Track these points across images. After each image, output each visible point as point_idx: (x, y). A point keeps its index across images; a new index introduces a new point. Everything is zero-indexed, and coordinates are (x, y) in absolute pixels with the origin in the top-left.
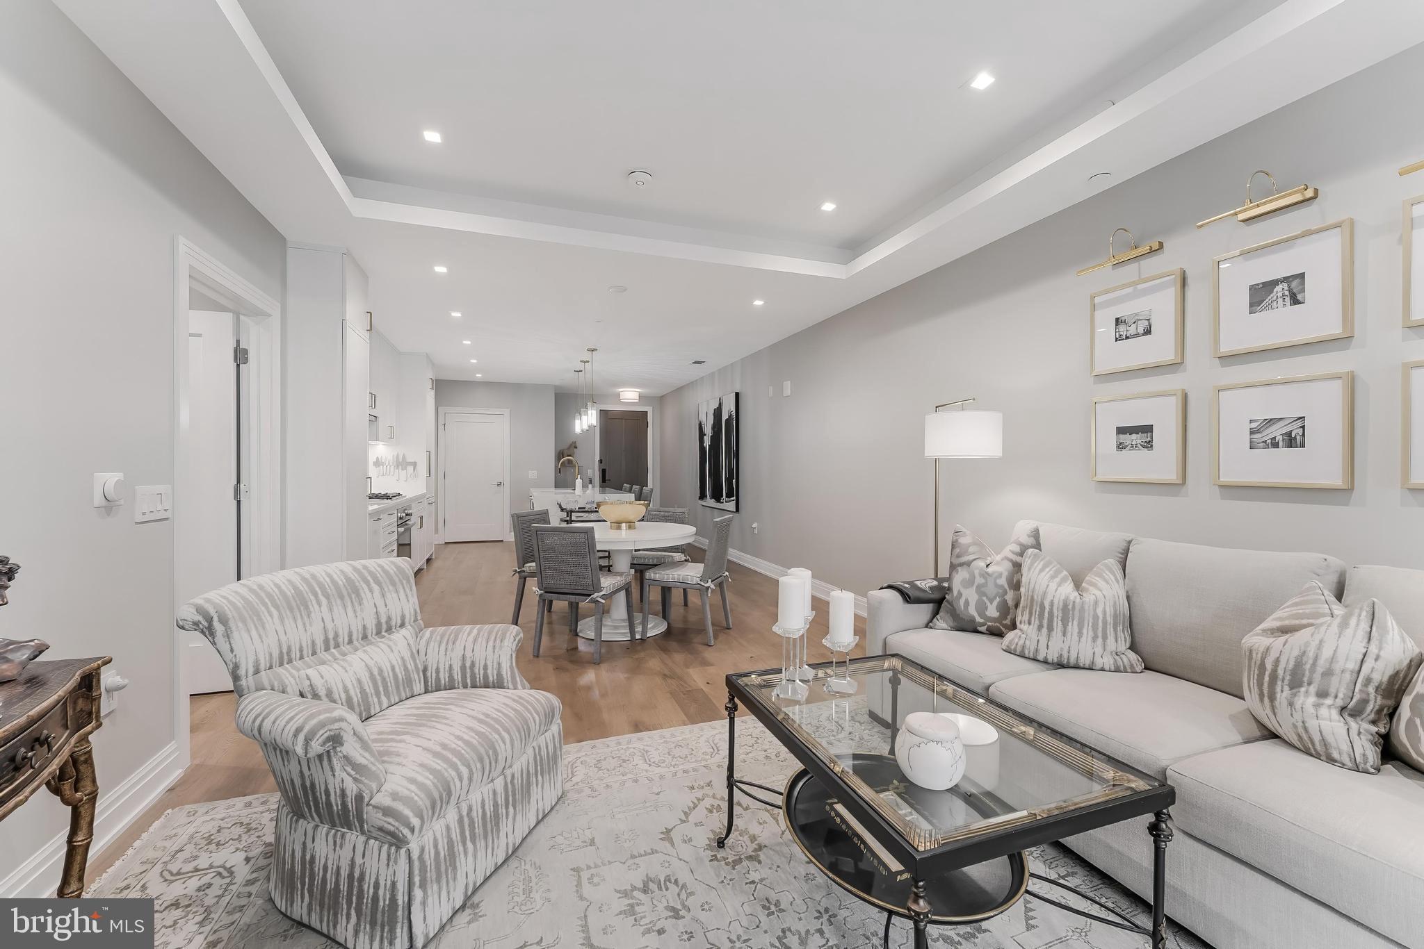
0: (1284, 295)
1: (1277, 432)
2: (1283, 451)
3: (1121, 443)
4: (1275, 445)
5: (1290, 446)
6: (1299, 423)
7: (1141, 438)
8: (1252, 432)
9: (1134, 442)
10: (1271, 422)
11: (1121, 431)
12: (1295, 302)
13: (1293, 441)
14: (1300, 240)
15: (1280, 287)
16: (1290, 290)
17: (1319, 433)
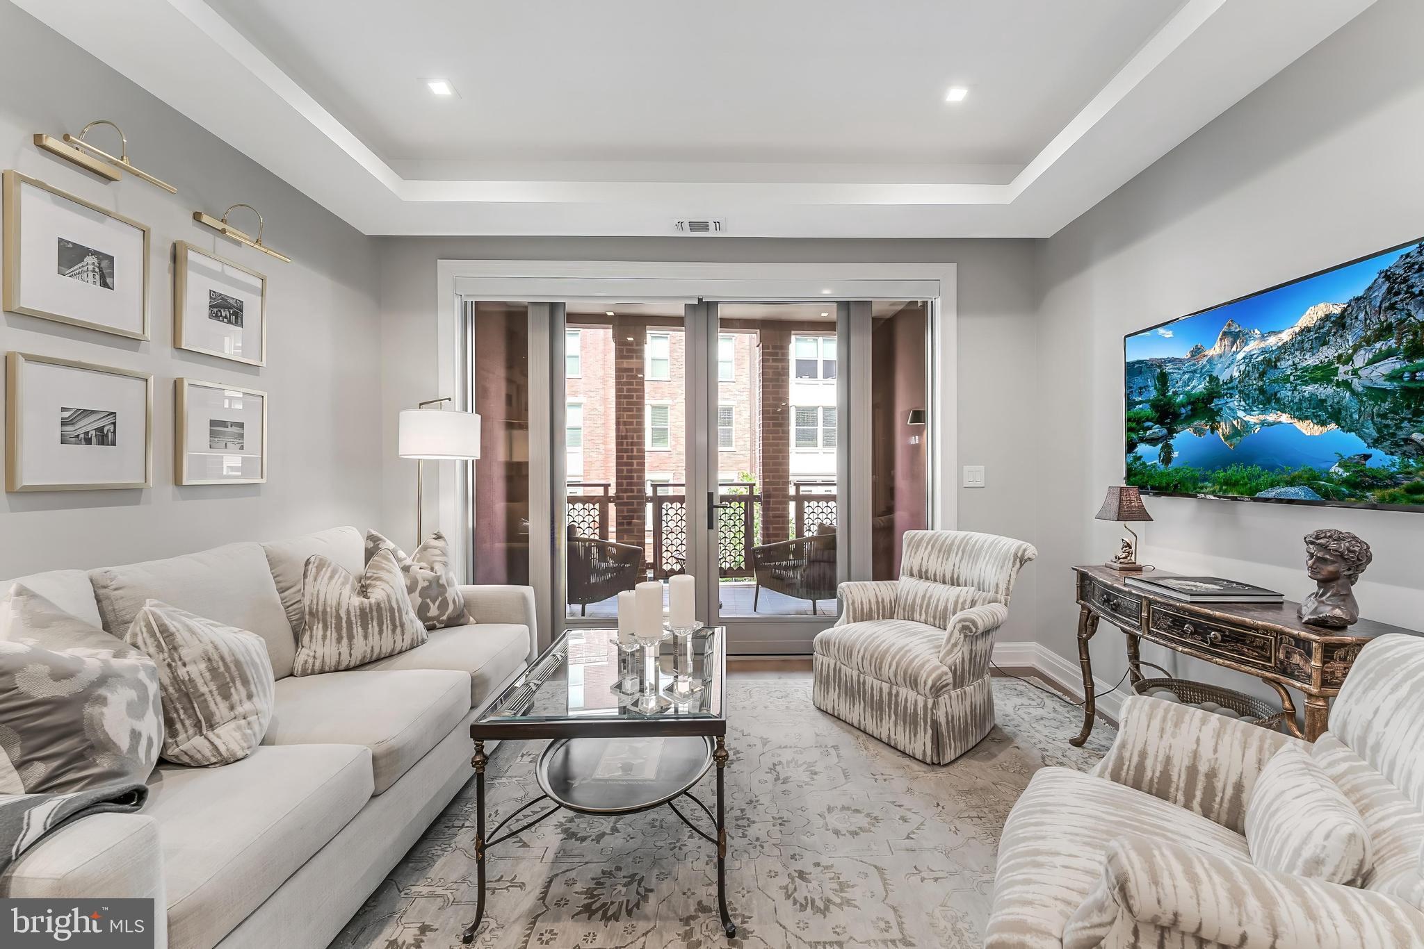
0: (94, 271)
1: (88, 426)
2: (95, 448)
4: (88, 441)
5: (103, 444)
6: (110, 419)
8: (64, 424)
10: (86, 413)
12: (105, 284)
13: (104, 438)
14: (109, 219)
15: (90, 260)
16: (100, 268)
17: (129, 431)
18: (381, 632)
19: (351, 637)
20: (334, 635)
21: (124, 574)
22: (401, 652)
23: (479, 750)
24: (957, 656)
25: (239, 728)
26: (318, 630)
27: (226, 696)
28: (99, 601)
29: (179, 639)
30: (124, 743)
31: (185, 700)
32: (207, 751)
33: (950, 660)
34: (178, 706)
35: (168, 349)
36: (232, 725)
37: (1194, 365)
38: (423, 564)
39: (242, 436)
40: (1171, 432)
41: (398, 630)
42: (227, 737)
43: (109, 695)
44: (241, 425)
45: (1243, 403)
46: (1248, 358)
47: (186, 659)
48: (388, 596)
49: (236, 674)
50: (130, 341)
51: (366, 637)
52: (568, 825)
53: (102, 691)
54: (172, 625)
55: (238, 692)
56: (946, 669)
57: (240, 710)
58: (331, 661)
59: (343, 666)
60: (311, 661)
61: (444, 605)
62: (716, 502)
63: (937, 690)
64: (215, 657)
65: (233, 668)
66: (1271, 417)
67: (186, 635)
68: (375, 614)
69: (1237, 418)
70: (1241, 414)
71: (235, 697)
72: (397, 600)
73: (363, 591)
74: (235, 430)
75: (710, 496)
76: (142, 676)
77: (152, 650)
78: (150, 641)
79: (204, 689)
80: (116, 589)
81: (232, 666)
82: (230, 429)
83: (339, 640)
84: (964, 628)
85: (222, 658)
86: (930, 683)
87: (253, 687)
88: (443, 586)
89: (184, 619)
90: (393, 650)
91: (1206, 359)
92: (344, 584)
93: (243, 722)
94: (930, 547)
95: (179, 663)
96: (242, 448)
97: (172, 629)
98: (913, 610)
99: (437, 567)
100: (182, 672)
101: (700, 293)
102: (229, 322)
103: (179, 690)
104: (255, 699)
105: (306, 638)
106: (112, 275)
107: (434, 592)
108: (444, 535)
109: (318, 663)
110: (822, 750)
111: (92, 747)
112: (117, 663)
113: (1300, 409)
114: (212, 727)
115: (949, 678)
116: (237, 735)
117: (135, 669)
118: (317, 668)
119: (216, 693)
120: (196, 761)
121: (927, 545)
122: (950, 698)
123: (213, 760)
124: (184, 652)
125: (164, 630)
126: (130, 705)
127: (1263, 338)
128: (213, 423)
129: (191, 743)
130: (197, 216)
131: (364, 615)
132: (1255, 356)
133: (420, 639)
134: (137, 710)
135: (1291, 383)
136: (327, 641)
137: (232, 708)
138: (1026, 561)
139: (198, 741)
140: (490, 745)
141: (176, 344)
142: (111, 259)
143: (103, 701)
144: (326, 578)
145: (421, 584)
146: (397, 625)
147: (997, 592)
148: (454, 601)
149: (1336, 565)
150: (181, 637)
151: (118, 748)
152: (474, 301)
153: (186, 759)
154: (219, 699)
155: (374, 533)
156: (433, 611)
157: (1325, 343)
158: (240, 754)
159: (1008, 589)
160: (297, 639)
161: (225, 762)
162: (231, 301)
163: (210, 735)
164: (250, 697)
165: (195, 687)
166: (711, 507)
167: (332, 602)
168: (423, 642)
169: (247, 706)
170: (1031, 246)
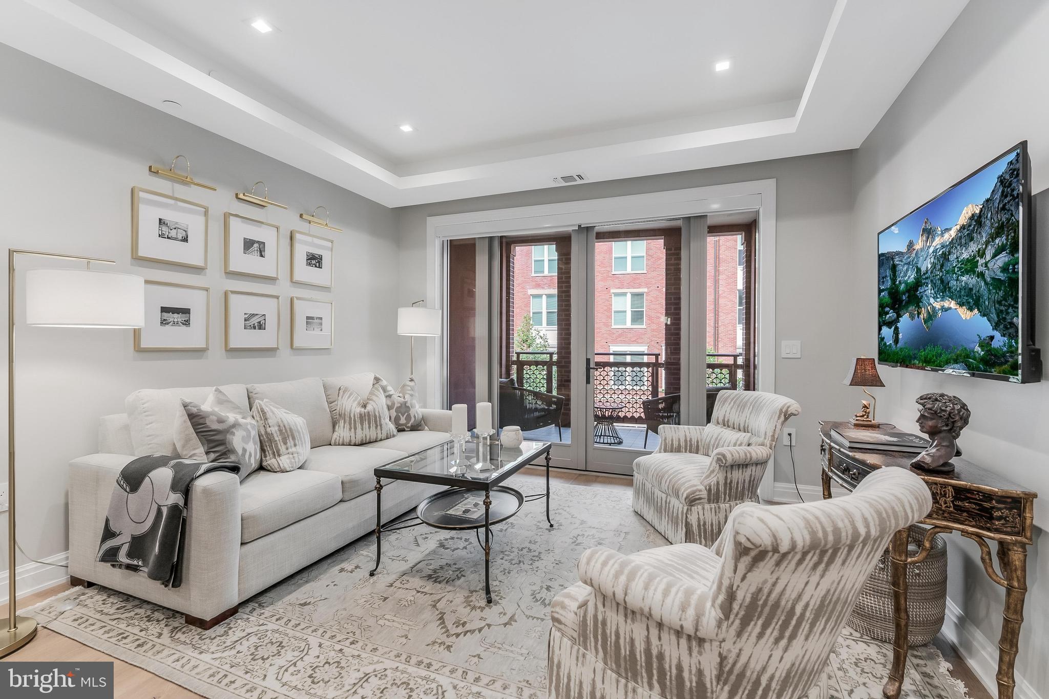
0: (257, 250)
1: (254, 321)
2: (257, 331)
3: (165, 320)
4: (255, 328)
5: (260, 329)
6: (263, 318)
7: (181, 318)
8: (245, 320)
9: (176, 320)
10: (253, 315)
11: (164, 310)
12: (262, 256)
13: (261, 326)
14: (263, 225)
15: (256, 245)
16: (260, 248)
17: (271, 323)
18: (369, 427)
19: (355, 429)
20: (348, 426)
21: (259, 388)
22: (381, 440)
23: (379, 482)
24: (713, 480)
25: (289, 458)
26: (342, 423)
27: (285, 443)
28: (249, 398)
29: (268, 416)
30: (240, 452)
31: (269, 442)
32: (276, 466)
33: (707, 482)
34: (267, 444)
35: (289, 283)
36: (287, 456)
37: (909, 257)
38: (401, 395)
39: (321, 324)
40: (899, 316)
41: (379, 427)
42: (284, 461)
43: (235, 432)
44: (321, 319)
45: (933, 291)
46: (935, 251)
47: (270, 425)
48: (374, 409)
49: (290, 434)
50: (271, 280)
51: (362, 430)
52: (444, 541)
53: (234, 430)
54: (266, 409)
55: (290, 442)
56: (702, 487)
57: (290, 450)
58: (347, 440)
59: (352, 444)
60: (338, 438)
61: (408, 418)
62: (592, 365)
63: (692, 501)
64: (282, 425)
65: (289, 432)
66: (946, 304)
67: (271, 414)
68: (367, 417)
69: (930, 304)
70: (932, 300)
71: (289, 444)
72: (379, 412)
73: (365, 406)
74: (318, 321)
75: (588, 361)
76: (249, 427)
77: (258, 419)
78: (258, 415)
79: (277, 439)
80: (256, 394)
81: (288, 430)
82: (315, 321)
83: (350, 429)
84: (719, 460)
85: (284, 426)
86: (685, 495)
87: (297, 441)
88: (408, 407)
89: (271, 407)
90: (377, 438)
91: (915, 252)
92: (354, 401)
93: (291, 456)
94: (732, 403)
95: (268, 426)
96: (321, 330)
97: (266, 411)
98: (709, 448)
99: (407, 396)
100: (269, 430)
101: (579, 222)
102: (316, 266)
103: (267, 438)
104: (297, 447)
105: (337, 427)
106: (264, 251)
107: (403, 410)
108: (414, 379)
109: (341, 440)
110: (616, 533)
111: (229, 451)
112: (242, 421)
113: (960, 297)
114: (279, 455)
115: (704, 494)
116: (288, 461)
117: (247, 424)
118: (341, 442)
119: (281, 441)
120: (273, 469)
121: (731, 401)
122: (703, 509)
123: (278, 470)
124: (270, 421)
125: (263, 411)
126: (243, 438)
127: (942, 235)
128: (308, 318)
129: (270, 461)
130: (301, 216)
131: (362, 417)
132: (938, 251)
133: (392, 434)
134: (246, 439)
135: (956, 274)
136: (345, 430)
137: (287, 449)
138: (790, 415)
139: (273, 460)
140: (384, 481)
141: (291, 280)
142: (264, 243)
143: (233, 434)
144: (347, 397)
145: (397, 405)
146: (378, 424)
147: (765, 438)
148: (415, 416)
149: (934, 421)
150: (269, 415)
151: (238, 454)
152: (449, 239)
153: (269, 468)
154: (282, 444)
155: (378, 376)
156: (403, 420)
157: (972, 239)
158: (288, 469)
159: (773, 436)
160: (334, 427)
161: (283, 471)
162: (316, 256)
163: (278, 459)
164: (295, 445)
165: (273, 437)
166: (588, 369)
167: (348, 410)
168: (394, 436)
169: (294, 449)
170: (849, 154)
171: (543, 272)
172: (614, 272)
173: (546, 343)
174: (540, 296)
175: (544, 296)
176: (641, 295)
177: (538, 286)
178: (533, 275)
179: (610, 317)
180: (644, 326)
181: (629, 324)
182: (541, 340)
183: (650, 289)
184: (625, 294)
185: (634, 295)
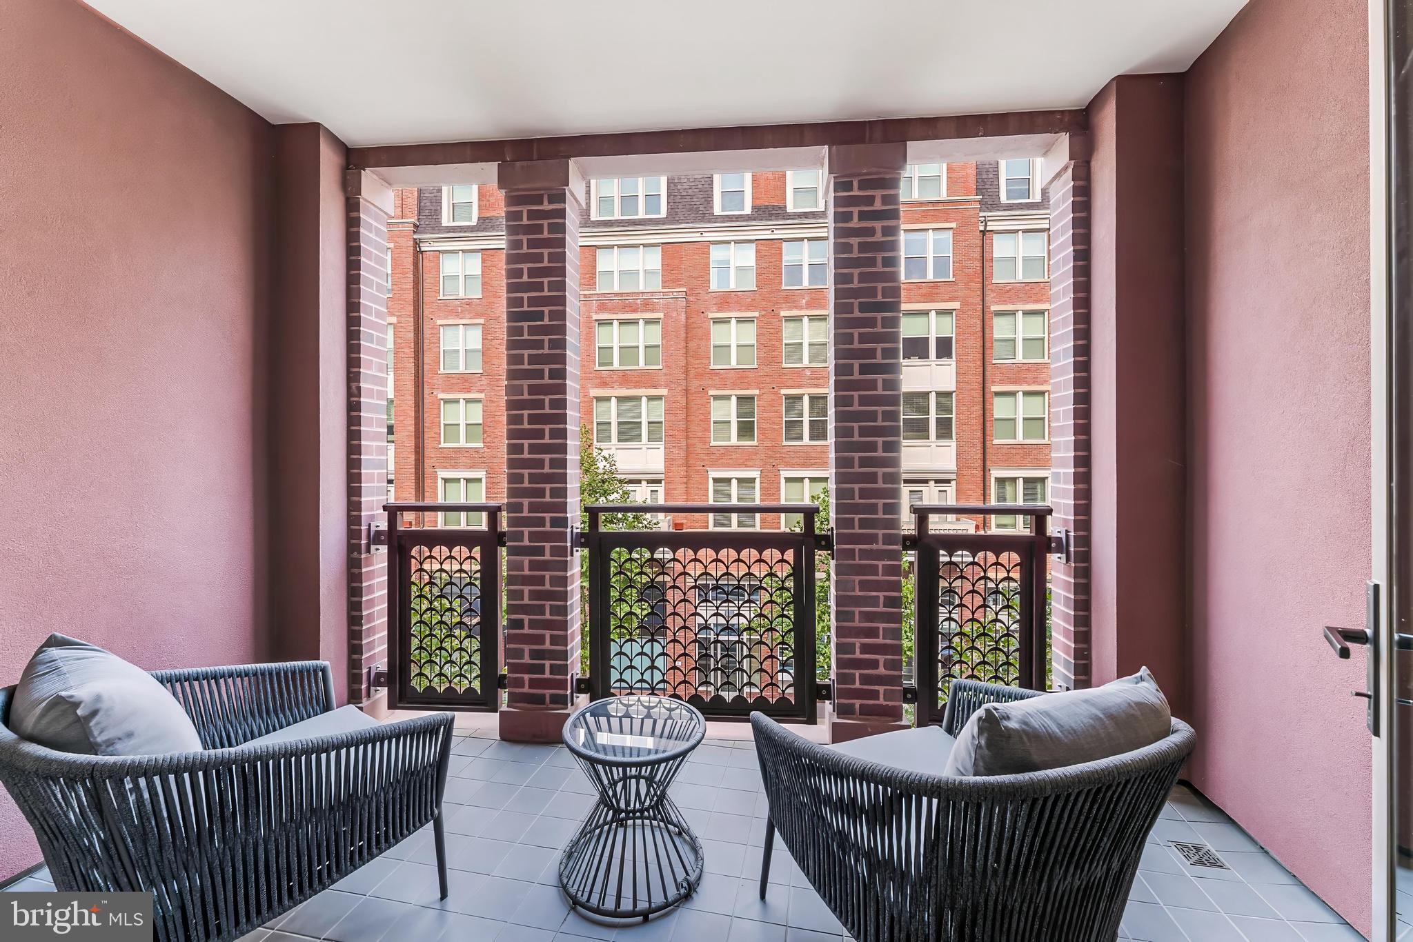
171: (611, 364)
172: (712, 367)
173: (614, 467)
174: (608, 399)
175: (613, 399)
176: (751, 398)
177: (604, 384)
178: (597, 368)
179: (708, 430)
180: (755, 443)
181: (734, 440)
182: (604, 463)
183: (763, 391)
184: (728, 398)
185: (740, 399)
